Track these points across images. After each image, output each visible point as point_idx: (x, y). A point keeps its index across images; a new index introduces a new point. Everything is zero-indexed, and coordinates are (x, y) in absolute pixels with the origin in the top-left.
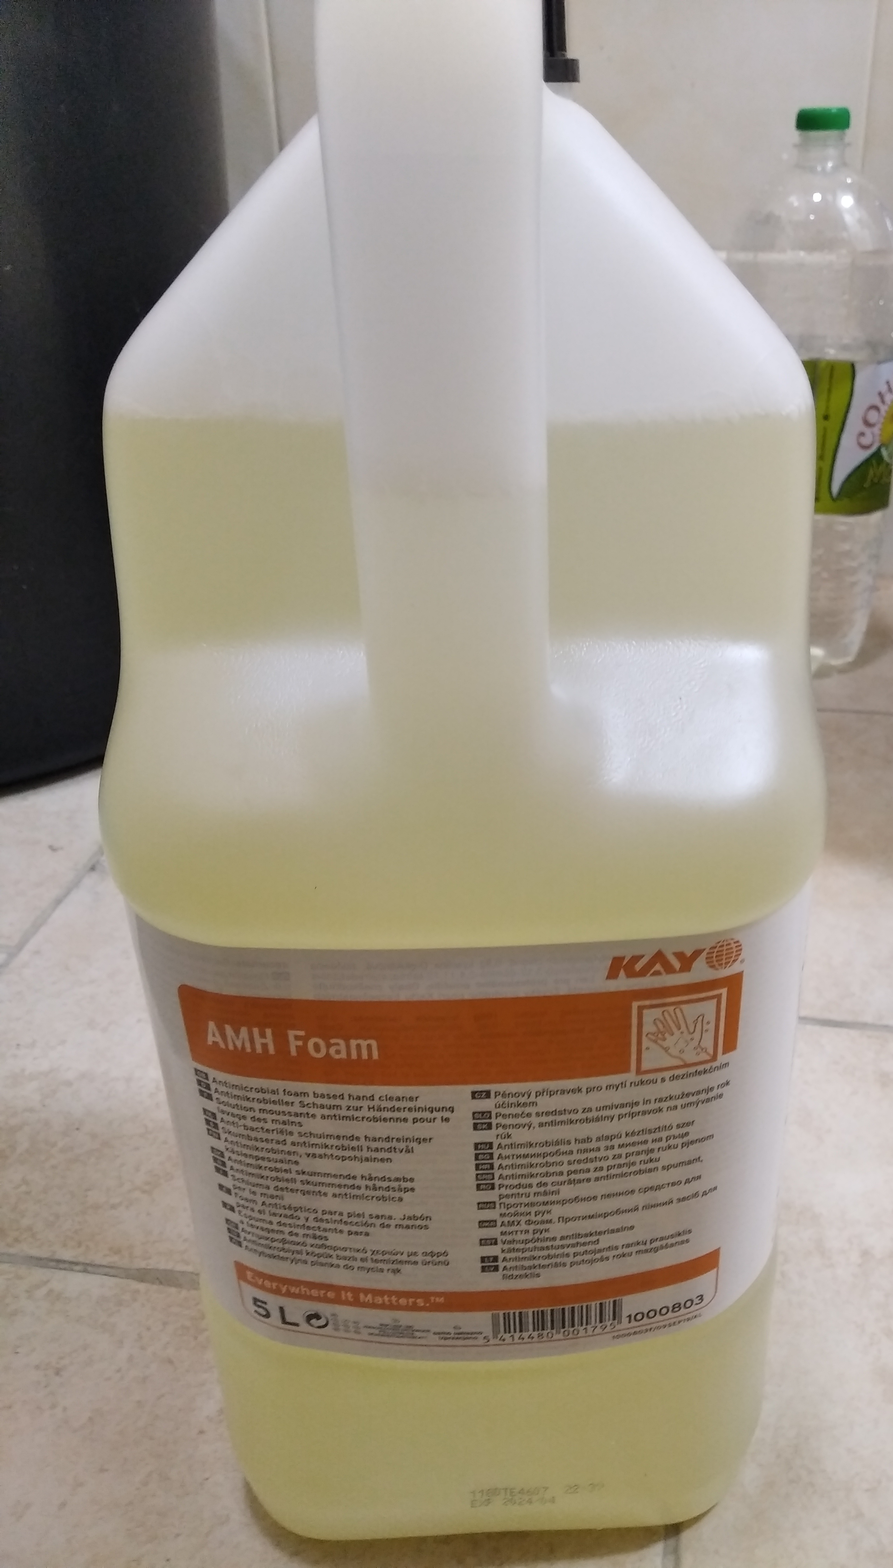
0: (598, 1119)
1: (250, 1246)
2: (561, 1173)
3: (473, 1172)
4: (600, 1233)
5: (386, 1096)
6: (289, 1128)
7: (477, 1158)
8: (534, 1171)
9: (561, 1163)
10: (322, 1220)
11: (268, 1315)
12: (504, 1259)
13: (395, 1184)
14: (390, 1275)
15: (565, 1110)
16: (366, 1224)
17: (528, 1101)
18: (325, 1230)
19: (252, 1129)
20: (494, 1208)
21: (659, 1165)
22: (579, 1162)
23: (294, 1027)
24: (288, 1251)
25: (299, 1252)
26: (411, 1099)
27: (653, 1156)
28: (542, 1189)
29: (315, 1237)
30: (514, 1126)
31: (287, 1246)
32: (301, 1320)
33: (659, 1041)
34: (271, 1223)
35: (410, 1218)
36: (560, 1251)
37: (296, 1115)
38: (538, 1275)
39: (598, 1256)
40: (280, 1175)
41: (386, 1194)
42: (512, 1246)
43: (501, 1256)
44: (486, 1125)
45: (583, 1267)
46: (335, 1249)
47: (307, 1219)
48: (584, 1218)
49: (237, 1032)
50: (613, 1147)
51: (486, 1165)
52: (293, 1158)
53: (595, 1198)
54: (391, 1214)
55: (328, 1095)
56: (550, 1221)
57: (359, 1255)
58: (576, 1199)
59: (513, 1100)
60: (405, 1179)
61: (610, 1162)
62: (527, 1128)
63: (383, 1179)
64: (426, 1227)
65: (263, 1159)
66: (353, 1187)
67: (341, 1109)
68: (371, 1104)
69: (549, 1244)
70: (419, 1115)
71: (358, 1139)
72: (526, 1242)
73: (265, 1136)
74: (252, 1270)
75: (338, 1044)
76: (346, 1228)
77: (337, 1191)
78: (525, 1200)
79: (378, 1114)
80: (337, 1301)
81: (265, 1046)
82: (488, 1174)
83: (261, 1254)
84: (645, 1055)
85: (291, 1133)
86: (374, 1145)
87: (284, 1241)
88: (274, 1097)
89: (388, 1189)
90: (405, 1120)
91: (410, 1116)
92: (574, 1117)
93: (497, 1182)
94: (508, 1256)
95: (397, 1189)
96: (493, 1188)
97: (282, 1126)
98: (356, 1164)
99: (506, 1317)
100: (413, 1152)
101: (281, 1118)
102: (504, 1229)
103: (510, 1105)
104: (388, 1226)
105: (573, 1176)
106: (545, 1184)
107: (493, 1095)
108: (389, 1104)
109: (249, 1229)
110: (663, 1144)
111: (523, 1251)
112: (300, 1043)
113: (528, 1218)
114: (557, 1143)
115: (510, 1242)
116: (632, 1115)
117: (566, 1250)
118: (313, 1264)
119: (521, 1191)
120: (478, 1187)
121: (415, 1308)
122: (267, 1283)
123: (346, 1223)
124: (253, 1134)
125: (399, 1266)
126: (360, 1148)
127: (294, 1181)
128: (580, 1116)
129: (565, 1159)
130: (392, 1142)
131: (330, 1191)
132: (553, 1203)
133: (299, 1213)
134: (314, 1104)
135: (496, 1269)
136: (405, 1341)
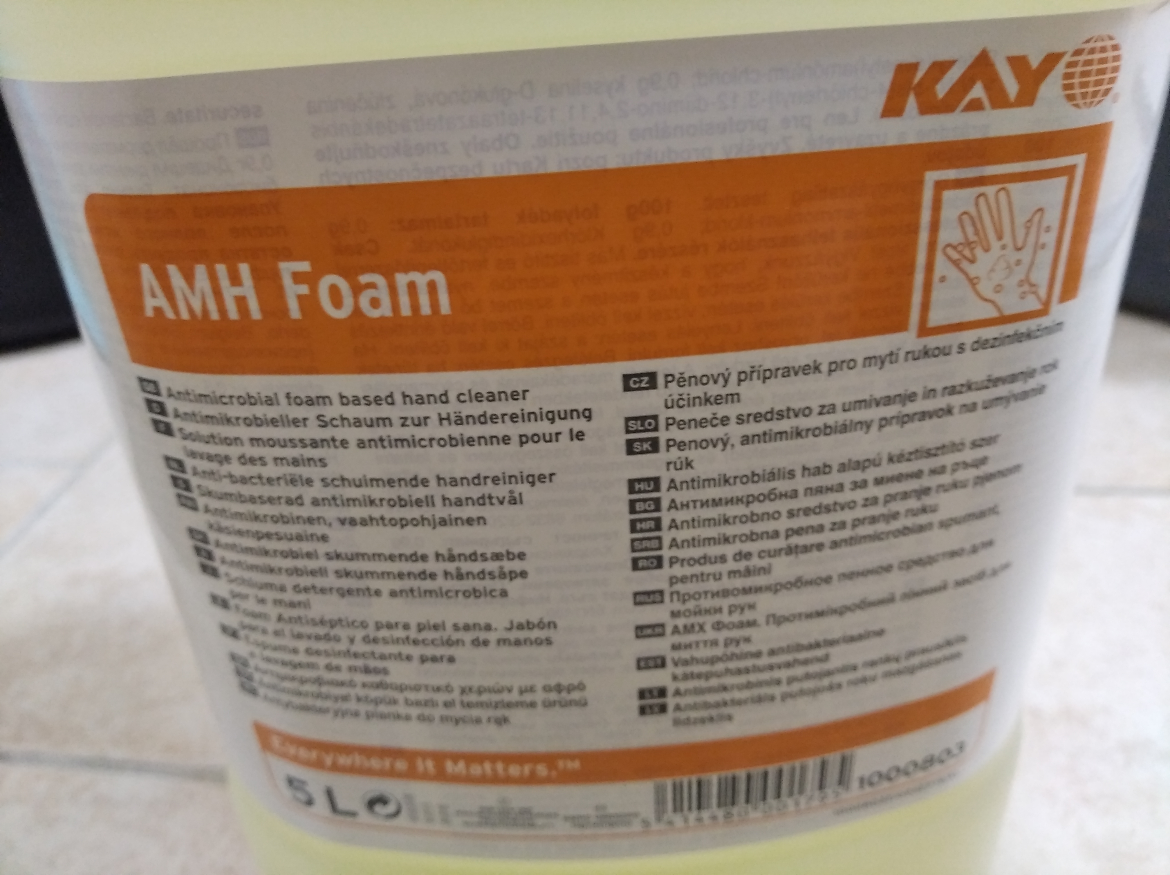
0: (844, 428)
1: (271, 694)
2: (776, 534)
3: (627, 536)
4: (831, 643)
5: (470, 391)
6: (304, 471)
7: (633, 510)
8: (730, 530)
9: (775, 516)
10: (375, 641)
11: (310, 802)
12: (677, 693)
13: (492, 566)
14: (492, 729)
15: (788, 409)
16: (449, 643)
17: (724, 392)
18: (383, 657)
19: (244, 480)
20: (662, 602)
21: (934, 518)
22: (807, 512)
23: (290, 257)
24: (327, 697)
25: (345, 698)
26: (514, 396)
27: (928, 501)
28: (742, 565)
29: (367, 670)
30: (701, 444)
31: (324, 689)
32: (359, 807)
33: (965, 265)
34: (295, 651)
35: (520, 627)
36: (766, 676)
37: (315, 444)
38: (730, 718)
39: (826, 682)
40: (300, 563)
41: (479, 584)
42: (689, 669)
43: (671, 687)
44: (649, 443)
45: (802, 702)
46: (401, 688)
47: (352, 641)
48: (809, 616)
49: (189, 277)
50: (864, 484)
51: (648, 522)
52: (319, 529)
53: (827, 580)
54: (488, 621)
55: (365, 397)
56: (752, 624)
57: (441, 697)
58: (799, 583)
59: (697, 391)
60: (510, 556)
61: (860, 513)
62: (720, 446)
63: (473, 557)
64: (549, 642)
65: (268, 536)
66: (423, 575)
67: (391, 425)
68: (444, 410)
69: (749, 663)
70: (530, 428)
71: (425, 482)
72: (712, 661)
73: (266, 491)
74: (279, 734)
75: (372, 286)
76: (416, 651)
77: (397, 585)
78: (713, 585)
79: (456, 431)
80: (411, 774)
81: (241, 302)
82: (649, 539)
83: (287, 705)
84: (938, 294)
85: (309, 482)
86: (453, 493)
87: (319, 681)
88: (272, 412)
89: (482, 575)
90: (506, 440)
91: (513, 430)
92: (803, 423)
93: (666, 553)
94: (683, 686)
95: (497, 574)
96: (660, 566)
97: (292, 470)
98: (424, 531)
99: (677, 789)
100: (521, 502)
101: (289, 453)
102: (677, 639)
103: (692, 402)
104: (486, 643)
105: (795, 540)
106: (748, 556)
107: (661, 381)
108: (475, 409)
109: (264, 665)
110: (946, 479)
111: (707, 676)
112: (304, 289)
113: (717, 617)
114: (772, 476)
115: (686, 663)
116: (904, 420)
117: (777, 674)
118: (369, 716)
119: (708, 569)
120: (635, 565)
121: (532, 780)
122: (303, 753)
123: (415, 642)
124: (246, 490)
125: (506, 712)
126: (429, 501)
127: (322, 572)
128: (815, 421)
129: (783, 506)
130: (485, 484)
131: (386, 585)
132: (758, 590)
133: (337, 631)
134: (343, 419)
135: (663, 709)
136: (521, 832)
